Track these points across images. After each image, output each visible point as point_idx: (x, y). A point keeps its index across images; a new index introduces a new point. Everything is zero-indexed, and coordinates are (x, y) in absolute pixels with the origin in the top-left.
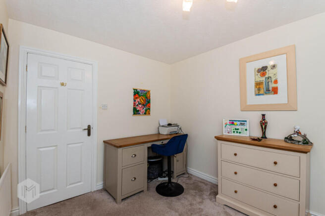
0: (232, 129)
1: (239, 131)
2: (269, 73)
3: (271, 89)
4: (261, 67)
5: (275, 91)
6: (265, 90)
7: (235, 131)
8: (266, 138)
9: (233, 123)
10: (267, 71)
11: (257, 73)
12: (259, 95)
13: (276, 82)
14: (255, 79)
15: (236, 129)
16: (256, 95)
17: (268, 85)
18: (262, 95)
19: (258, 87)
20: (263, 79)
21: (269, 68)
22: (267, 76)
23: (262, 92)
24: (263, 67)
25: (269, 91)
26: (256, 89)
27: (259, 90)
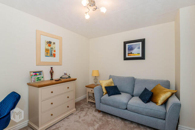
0: (36, 78)
1: (40, 79)
2: (52, 46)
3: (53, 54)
4: (48, 41)
5: (54, 55)
6: (50, 54)
7: (37, 79)
8: (53, 80)
9: (36, 74)
10: (51, 44)
11: (46, 44)
12: (47, 56)
13: (55, 51)
14: (45, 47)
15: (38, 78)
16: (46, 56)
17: (52, 52)
18: (49, 56)
19: (47, 51)
20: (49, 48)
21: (52, 43)
22: (51, 47)
23: (49, 55)
24: (49, 42)
25: (52, 55)
26: (46, 53)
27: (47, 53)
